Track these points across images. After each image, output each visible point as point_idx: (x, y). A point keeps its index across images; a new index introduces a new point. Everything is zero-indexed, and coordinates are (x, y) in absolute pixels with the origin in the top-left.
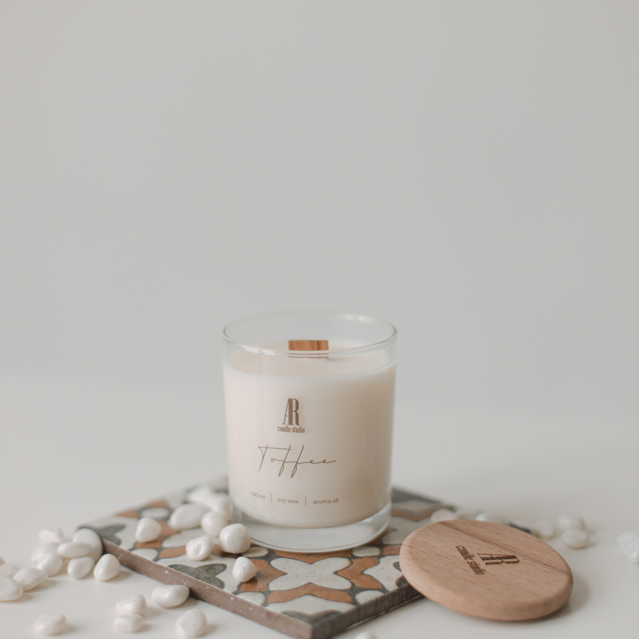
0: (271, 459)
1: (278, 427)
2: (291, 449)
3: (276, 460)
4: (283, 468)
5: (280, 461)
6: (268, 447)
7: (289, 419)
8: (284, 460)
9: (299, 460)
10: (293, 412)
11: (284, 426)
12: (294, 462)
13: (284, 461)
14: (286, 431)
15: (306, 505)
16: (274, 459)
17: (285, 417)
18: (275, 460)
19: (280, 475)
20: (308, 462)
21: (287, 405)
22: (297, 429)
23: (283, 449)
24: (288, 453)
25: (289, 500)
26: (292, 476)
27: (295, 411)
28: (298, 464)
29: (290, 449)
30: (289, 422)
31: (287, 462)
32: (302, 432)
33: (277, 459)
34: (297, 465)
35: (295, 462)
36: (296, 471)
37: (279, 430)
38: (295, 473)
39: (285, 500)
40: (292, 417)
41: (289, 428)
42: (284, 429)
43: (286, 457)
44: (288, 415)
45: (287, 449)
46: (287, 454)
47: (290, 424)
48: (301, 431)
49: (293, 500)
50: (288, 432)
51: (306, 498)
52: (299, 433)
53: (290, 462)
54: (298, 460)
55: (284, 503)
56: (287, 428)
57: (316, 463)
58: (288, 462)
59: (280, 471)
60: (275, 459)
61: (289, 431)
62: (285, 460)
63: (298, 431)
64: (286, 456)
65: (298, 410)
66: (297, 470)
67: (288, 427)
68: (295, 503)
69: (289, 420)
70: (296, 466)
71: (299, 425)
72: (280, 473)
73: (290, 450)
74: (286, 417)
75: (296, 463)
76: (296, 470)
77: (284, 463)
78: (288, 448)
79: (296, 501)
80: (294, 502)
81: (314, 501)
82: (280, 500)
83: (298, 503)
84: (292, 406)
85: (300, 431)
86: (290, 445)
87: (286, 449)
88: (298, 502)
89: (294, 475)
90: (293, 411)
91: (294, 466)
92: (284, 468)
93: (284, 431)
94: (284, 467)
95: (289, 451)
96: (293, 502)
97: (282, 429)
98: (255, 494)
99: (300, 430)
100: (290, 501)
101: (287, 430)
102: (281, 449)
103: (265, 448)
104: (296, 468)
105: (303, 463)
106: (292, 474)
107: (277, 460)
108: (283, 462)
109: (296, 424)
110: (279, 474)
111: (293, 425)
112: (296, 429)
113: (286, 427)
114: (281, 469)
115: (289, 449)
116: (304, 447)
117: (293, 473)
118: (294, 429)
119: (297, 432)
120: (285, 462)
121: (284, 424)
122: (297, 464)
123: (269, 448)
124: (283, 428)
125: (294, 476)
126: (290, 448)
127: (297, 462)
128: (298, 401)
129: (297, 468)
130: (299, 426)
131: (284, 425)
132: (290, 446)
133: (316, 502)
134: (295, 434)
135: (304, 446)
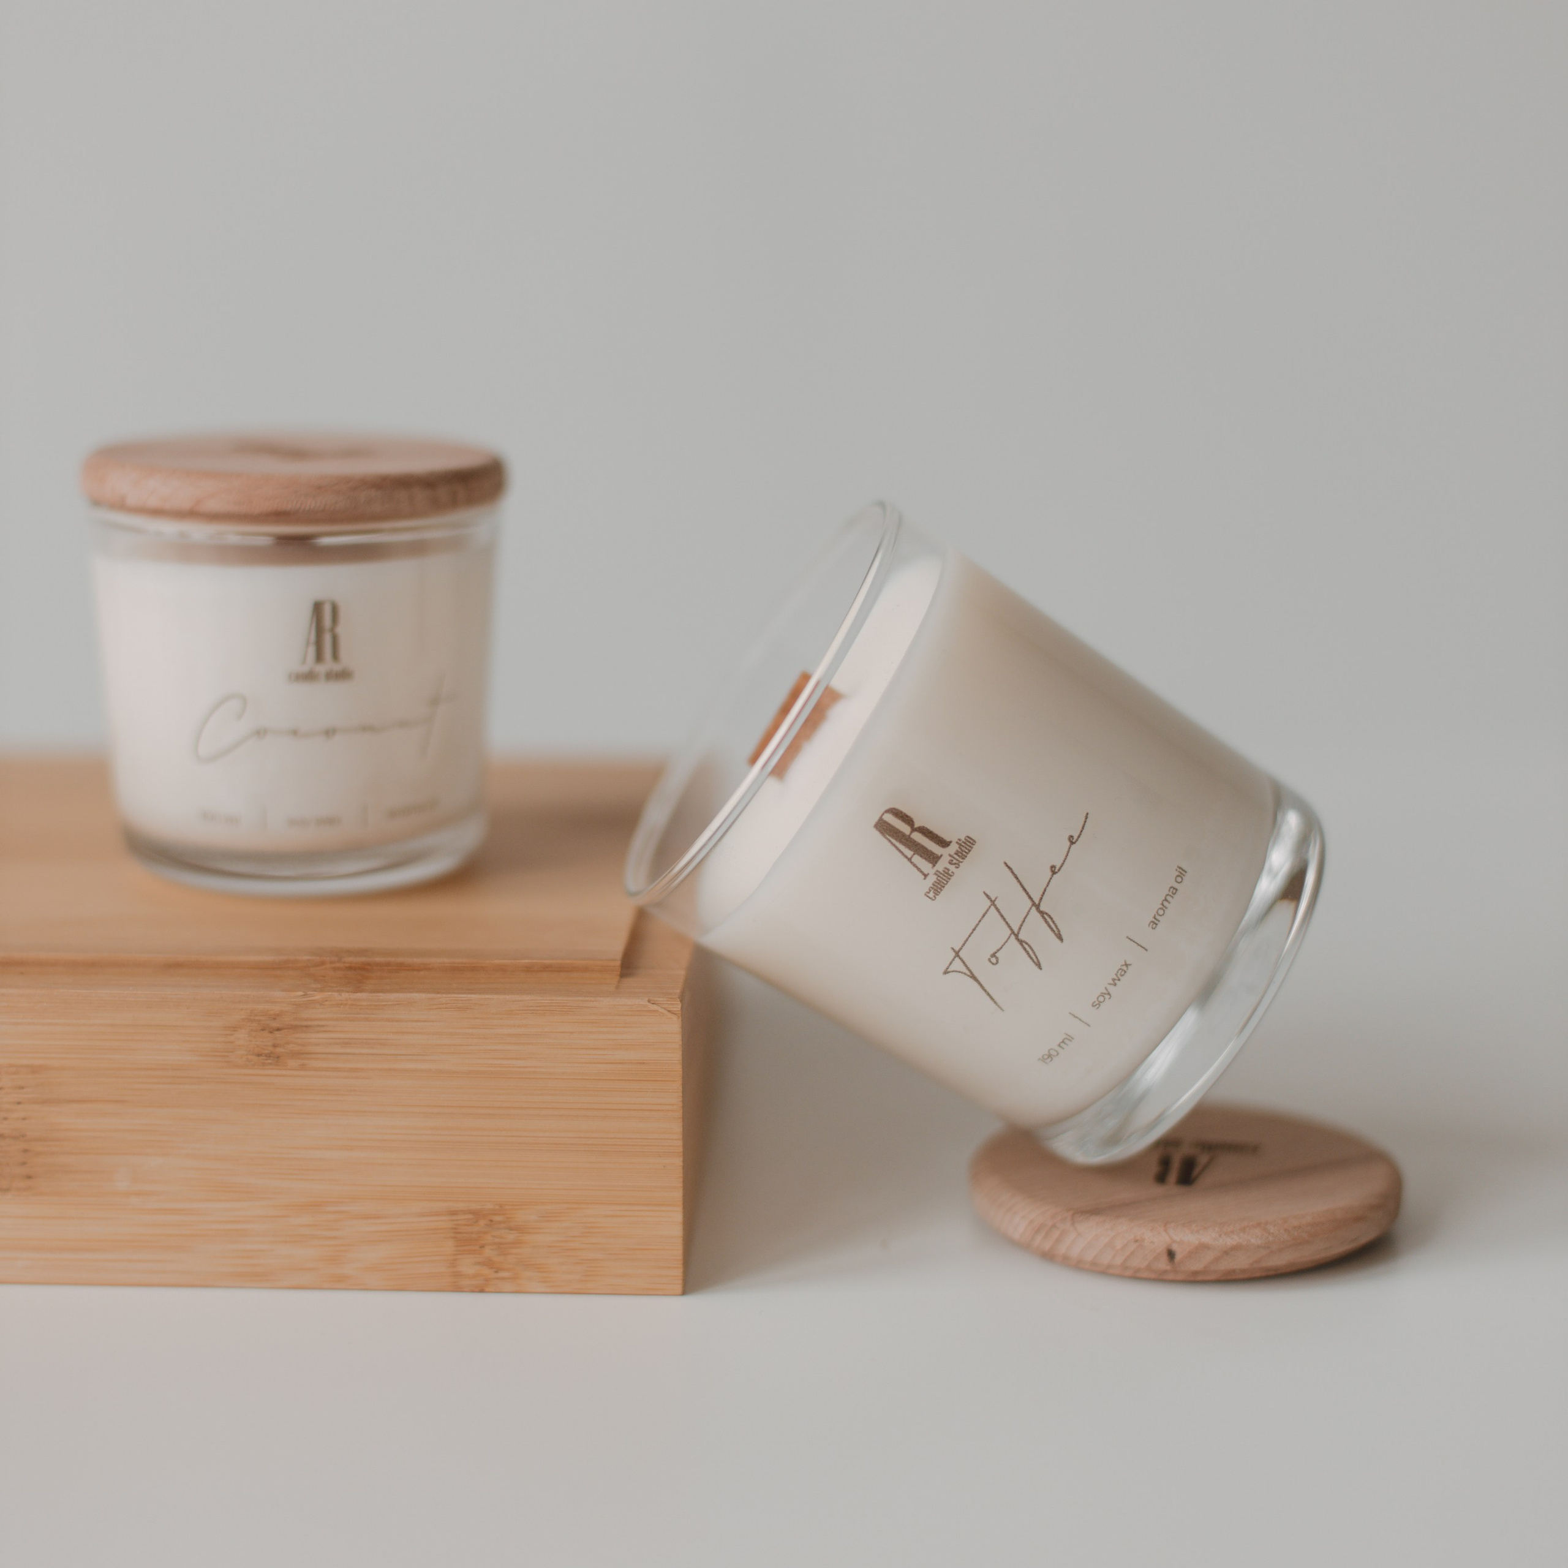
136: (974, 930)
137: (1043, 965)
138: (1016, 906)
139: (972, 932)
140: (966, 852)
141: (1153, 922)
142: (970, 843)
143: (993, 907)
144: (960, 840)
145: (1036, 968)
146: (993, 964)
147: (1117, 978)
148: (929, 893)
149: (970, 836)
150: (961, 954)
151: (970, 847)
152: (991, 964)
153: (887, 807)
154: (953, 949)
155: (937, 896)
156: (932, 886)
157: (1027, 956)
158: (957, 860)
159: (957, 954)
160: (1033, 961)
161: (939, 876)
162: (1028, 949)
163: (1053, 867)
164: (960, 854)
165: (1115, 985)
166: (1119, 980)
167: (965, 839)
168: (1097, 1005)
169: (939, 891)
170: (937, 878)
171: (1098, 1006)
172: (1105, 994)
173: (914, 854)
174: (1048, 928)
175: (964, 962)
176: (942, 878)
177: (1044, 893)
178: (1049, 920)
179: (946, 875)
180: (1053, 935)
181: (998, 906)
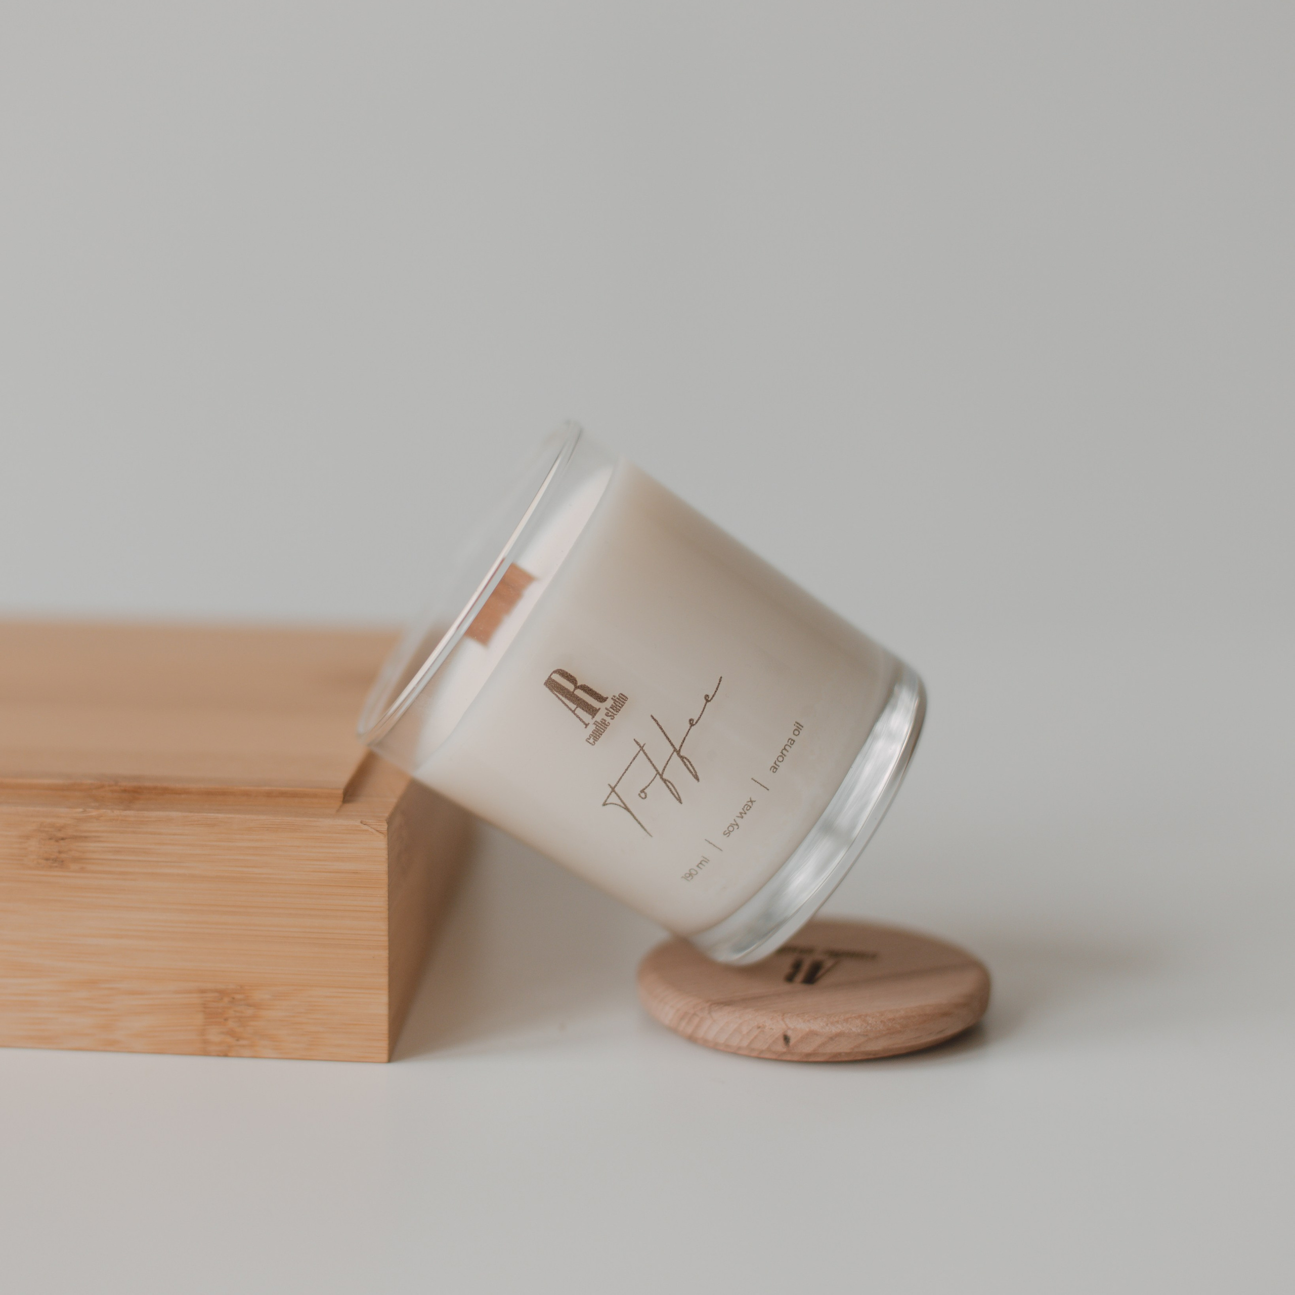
0: (639, 795)
1: (587, 740)
2: (644, 745)
3: (646, 787)
4: (669, 784)
5: (653, 780)
6: (613, 785)
7: (583, 709)
8: (656, 772)
9: (674, 744)
10: (575, 693)
11: (592, 728)
12: (671, 756)
13: (658, 773)
14: (604, 731)
15: (768, 790)
16: (643, 791)
17: (575, 714)
19: (680, 800)
20: (689, 730)
21: (556, 695)
22: (611, 708)
23: (634, 759)
24: (648, 755)
25: (739, 815)
26: (697, 778)
27: (576, 687)
28: (680, 750)
29: (642, 745)
30: (590, 714)
31: (664, 770)
32: (625, 703)
33: (646, 785)
34: (682, 754)
35: (673, 754)
36: (692, 763)
37: (594, 742)
38: (693, 768)
39: (734, 823)
40: (584, 701)
41: (601, 722)
42: (596, 732)
43: (653, 765)
44: (576, 706)
45: (639, 752)
46: (649, 759)
47: (595, 715)
48: (621, 703)
49: (744, 807)
50: (606, 728)
51: (756, 781)
52: (621, 709)
53: (667, 764)
54: (672, 745)
55: (738, 828)
56: (600, 725)
57: (700, 715)
58: (665, 767)
59: (673, 794)
60: (644, 789)
61: (607, 725)
62: (657, 770)
63: (618, 707)
64: (651, 762)
65: (576, 681)
66: (690, 760)
67: (598, 722)
68: (751, 807)
69: (586, 711)
70: (682, 758)
71: (607, 698)
72: (677, 796)
73: (644, 748)
74: (576, 712)
75: (675, 754)
76: (690, 762)
77: (661, 776)
78: (639, 749)
79: (749, 802)
80: (748, 808)
81: (771, 769)
82: (727, 832)
83: (754, 801)
84: (564, 687)
85: (620, 705)
86: (635, 742)
87: (637, 754)
88: (752, 800)
89: (696, 772)
90: (573, 692)
91: (679, 759)
92: (671, 784)
93: (601, 734)
94: (670, 782)
95: (644, 751)
96: (748, 810)
97: (594, 735)
98: (690, 875)
99: (617, 703)
100: (741, 813)
101: (602, 727)
102: (631, 763)
103: (613, 793)
104: (685, 760)
105: (684, 739)
106: (693, 775)
107: (649, 785)
108: (658, 777)
109: (601, 702)
110: (678, 800)
111: (599, 709)
112: (611, 710)
113: (595, 726)
114: (671, 790)
115: (642, 748)
116: (654, 717)
117: (691, 772)
118: (608, 713)
119: (617, 711)
120: (661, 773)
121: (587, 725)
122: (678, 752)
123: (616, 785)
124: (593, 733)
125: (699, 774)
126: (640, 746)
127: (675, 750)
128: (561, 670)
129: (686, 758)
130: (608, 700)
131: (588, 727)
132: (637, 743)
133: (776, 766)
134: (619, 717)
135: (652, 716)
136: (627, 770)
137: (683, 800)
138: (661, 751)
139: (625, 772)
140: (619, 707)
141: (773, 767)
142: (623, 699)
143: (641, 752)
144: (614, 696)
145: (677, 802)
146: (642, 798)
147: (743, 812)
148: (589, 739)
149: (623, 694)
150: (616, 789)
151: (623, 702)
152: (640, 798)
153: (555, 669)
154: (610, 785)
155: (596, 742)
156: (592, 734)
157: (670, 792)
158: (612, 713)
159: (613, 790)
160: (675, 797)
161: (597, 726)
162: (671, 786)
163: (691, 720)
164: (615, 708)
165: (742, 817)
166: (745, 813)
167: (619, 696)
169: (598, 737)
170: (596, 727)
171: (728, 834)
172: (734, 825)
173: (577, 707)
174: (687, 770)
175: (619, 797)
176: (600, 727)
177: (683, 741)
178: (687, 763)
179: (603, 725)
180: (691, 775)
181: (646, 751)
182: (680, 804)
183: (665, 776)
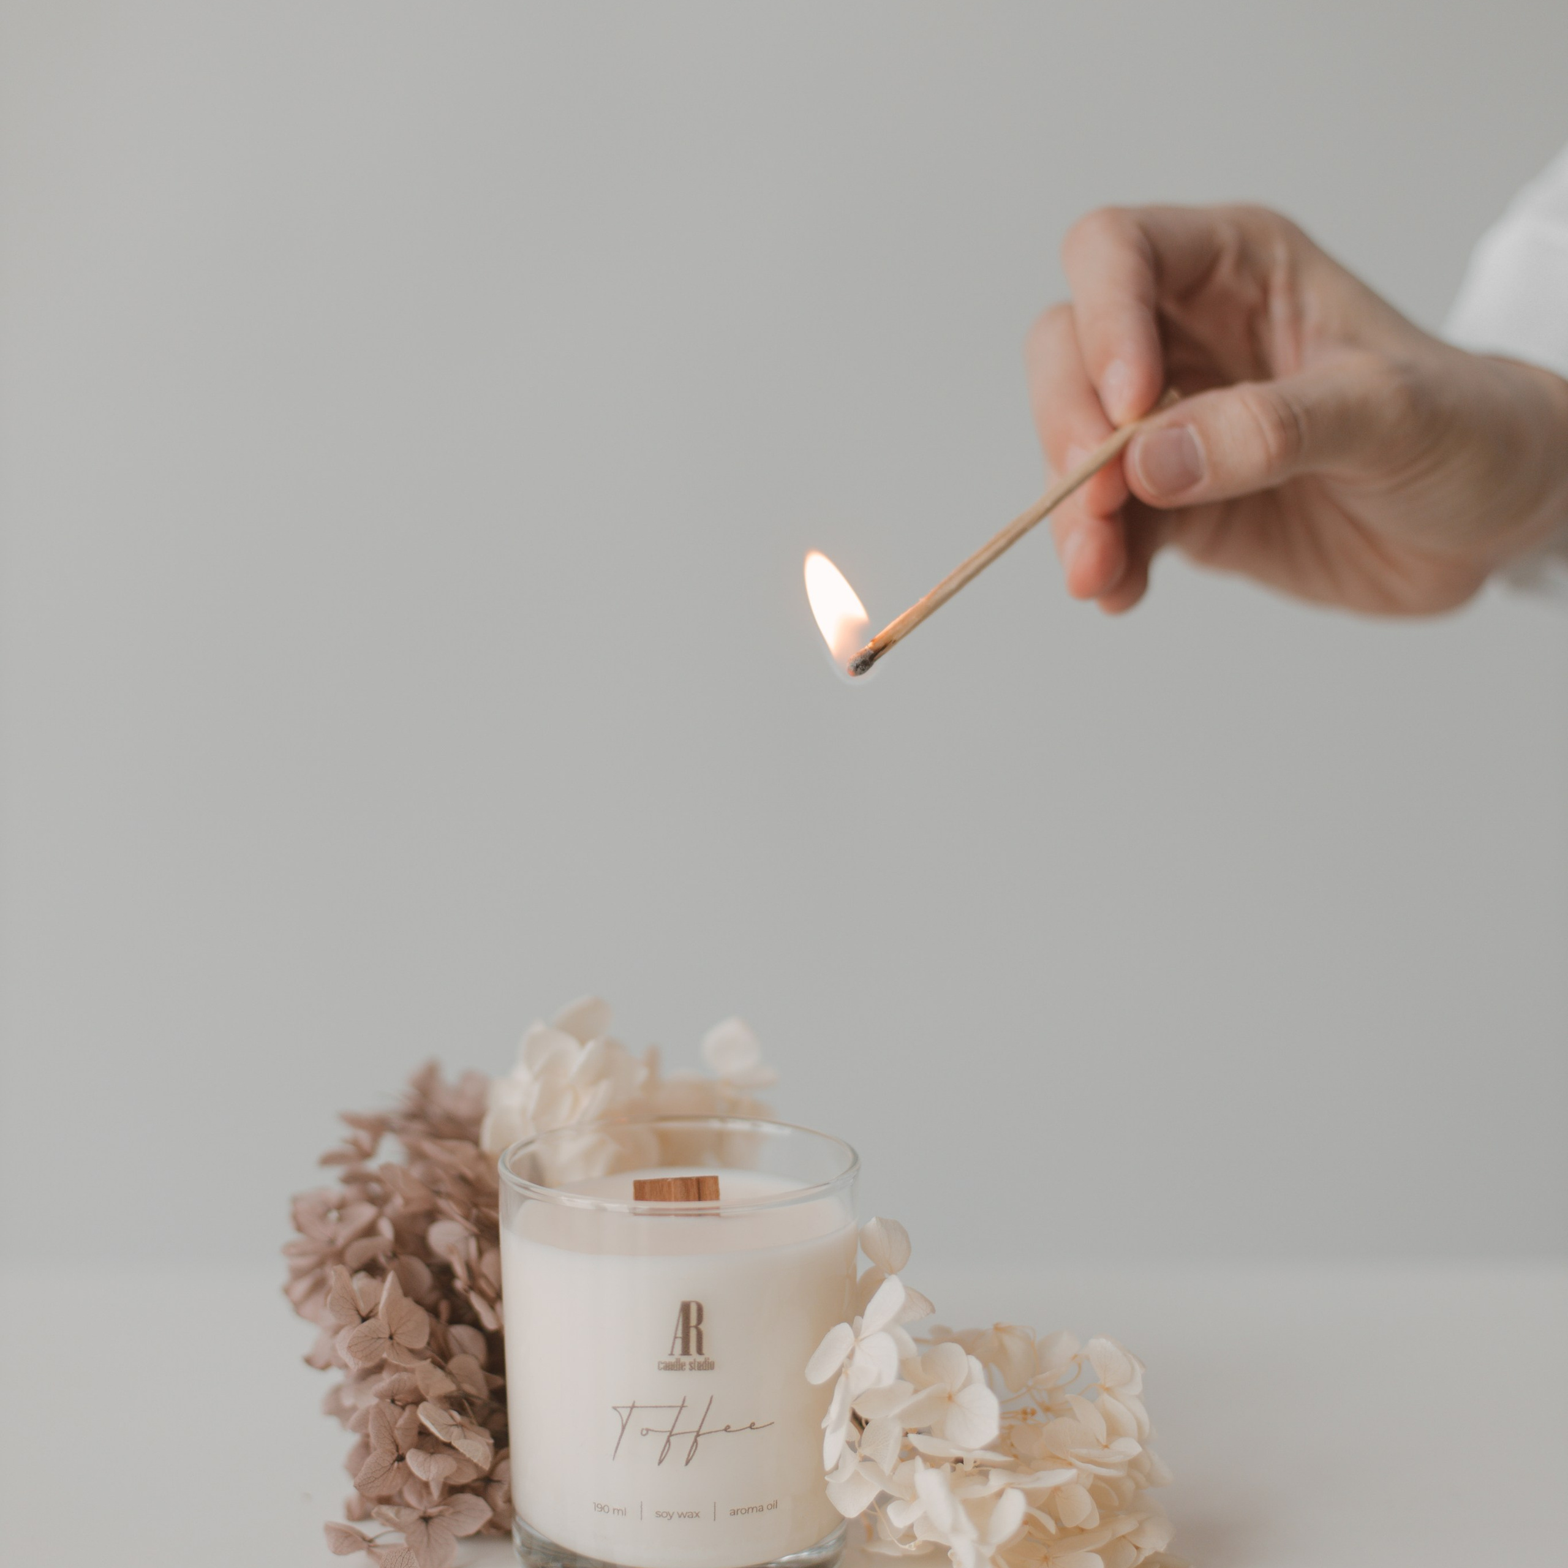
0: (643, 1429)
1: (659, 1363)
2: (686, 1406)
3: (653, 1431)
4: (668, 1446)
5: (663, 1432)
6: (636, 1405)
7: (682, 1343)
8: (670, 1429)
9: (702, 1428)
10: (691, 1329)
11: (673, 1359)
12: (692, 1432)
13: (671, 1432)
14: (676, 1370)
15: (715, 1519)
16: (648, 1430)
17: (674, 1340)
18: (650, 1432)
19: (660, 1462)
20: (721, 1430)
21: (679, 1316)
22: (698, 1363)
23: (670, 1407)
24: (680, 1415)
25: (680, 1513)
26: (687, 1463)
27: (696, 1327)
28: (700, 1435)
29: (685, 1405)
30: (682, 1350)
31: (676, 1434)
32: (708, 1370)
33: (655, 1430)
34: (698, 1439)
35: (694, 1432)
36: (697, 1451)
37: (662, 1368)
38: (693, 1455)
39: (671, 1514)
40: (689, 1339)
41: (682, 1363)
42: (671, 1365)
43: (675, 1424)
44: (681, 1336)
46: (677, 1418)
47: (684, 1355)
48: (707, 1368)
49: (689, 1513)
50: (679, 1370)
51: (715, 1507)
52: (702, 1371)
53: (683, 1433)
54: (700, 1427)
55: (669, 1519)
56: (678, 1364)
57: (737, 1431)
58: (679, 1434)
59: (662, 1454)
60: (650, 1430)
61: (682, 1369)
62: (672, 1430)
63: (702, 1367)
64: (676, 1421)
65: (701, 1323)
66: (698, 1448)
67: (680, 1361)
68: (692, 1517)
69: (682, 1347)
70: (696, 1441)
72: (662, 1458)
73: (683, 1408)
74: (676, 1339)
75: (695, 1434)
76: (696, 1449)
77: (671, 1435)
78: (680, 1404)
79: (695, 1513)
80: (690, 1516)
81: (731, 1510)
82: (660, 1514)
83: (698, 1517)
84: (690, 1318)
85: (704, 1368)
86: (683, 1398)
87: (675, 1407)
88: (699, 1514)
89: (691, 1459)
90: (690, 1327)
91: (692, 1440)
92: (669, 1447)
93: (672, 1370)
94: (670, 1445)
95: (681, 1409)
96: (688, 1517)
97: (668, 1365)
98: (602, 1508)
99: (704, 1365)
100: (682, 1514)
101: (678, 1366)
102: (664, 1407)
103: (629, 1409)
104: (695, 1444)
105: (711, 1432)
106: (688, 1458)
107: (656, 1431)
108: (668, 1434)
109: (697, 1352)
110: (660, 1460)
111: (691, 1355)
112: (696, 1365)
113: (675, 1361)
114: (664, 1450)
115: (682, 1407)
116: (712, 1400)
117: (689, 1455)
118: (692, 1364)
119: (699, 1369)
120: (673, 1433)
121: (671, 1354)
122: (698, 1435)
123: (637, 1407)
124: (669, 1363)
125: (691, 1462)
126: (683, 1405)
127: (698, 1432)
128: (701, 1306)
129: (697, 1444)
130: (703, 1356)
131: (671, 1356)
132: (684, 1401)
133: (736, 1514)
134: (697, 1374)
135: (712, 1397)
136: (656, 1407)
137: (661, 1465)
138: (689, 1422)
139: (653, 1407)
141: (734, 1511)
142: (711, 1367)
143: (679, 1409)
144: (708, 1359)
145: (657, 1461)
146: (642, 1433)
147: (684, 1515)
148: (662, 1363)
149: (715, 1364)
150: (634, 1410)
152: (640, 1432)
153: (699, 1301)
154: (634, 1402)
155: (663, 1370)
157: (661, 1450)
158: (695, 1366)
159: (632, 1407)
161: (677, 1362)
162: (666, 1448)
163: (728, 1427)
164: (699, 1366)
165: (680, 1517)
166: (684, 1517)
167: (711, 1363)
168: (659, 1515)
169: (668, 1369)
173: (681, 1338)
174: (688, 1451)
175: (629, 1415)
177: (709, 1433)
178: (694, 1448)
179: (680, 1366)
180: (686, 1457)
181: (682, 1411)
182: (657, 1464)
183: (672, 1439)
